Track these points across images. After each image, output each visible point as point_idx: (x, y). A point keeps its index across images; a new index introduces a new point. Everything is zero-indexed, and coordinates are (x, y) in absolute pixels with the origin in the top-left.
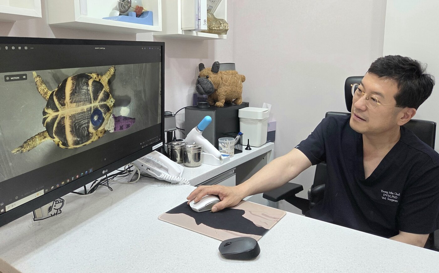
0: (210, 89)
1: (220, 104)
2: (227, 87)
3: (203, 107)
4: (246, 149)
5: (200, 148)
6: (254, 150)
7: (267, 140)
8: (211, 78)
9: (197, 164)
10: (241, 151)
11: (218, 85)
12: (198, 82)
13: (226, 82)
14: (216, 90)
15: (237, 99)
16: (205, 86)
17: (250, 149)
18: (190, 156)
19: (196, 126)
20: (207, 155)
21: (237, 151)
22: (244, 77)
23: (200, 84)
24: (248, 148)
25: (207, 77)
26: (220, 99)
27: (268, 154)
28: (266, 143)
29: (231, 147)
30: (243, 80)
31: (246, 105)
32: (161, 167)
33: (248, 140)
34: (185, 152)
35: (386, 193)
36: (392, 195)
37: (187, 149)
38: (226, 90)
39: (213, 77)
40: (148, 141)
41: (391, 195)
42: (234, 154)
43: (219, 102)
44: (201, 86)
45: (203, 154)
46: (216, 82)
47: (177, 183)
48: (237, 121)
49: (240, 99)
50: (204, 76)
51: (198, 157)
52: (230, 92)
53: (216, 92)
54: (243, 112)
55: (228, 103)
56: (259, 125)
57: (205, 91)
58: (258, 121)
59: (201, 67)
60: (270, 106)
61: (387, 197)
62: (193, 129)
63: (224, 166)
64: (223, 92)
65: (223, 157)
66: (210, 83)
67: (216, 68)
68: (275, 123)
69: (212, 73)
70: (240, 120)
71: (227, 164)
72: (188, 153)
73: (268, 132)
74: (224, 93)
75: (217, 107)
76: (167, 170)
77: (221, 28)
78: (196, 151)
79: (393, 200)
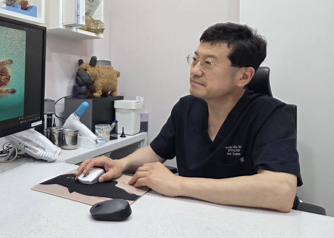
0: (88, 80)
1: (98, 94)
2: (103, 79)
3: (82, 96)
4: (121, 136)
5: (77, 131)
6: (128, 137)
7: (140, 130)
8: (89, 70)
9: (74, 147)
10: (116, 138)
11: (96, 78)
12: (78, 75)
13: (103, 75)
14: (94, 82)
15: (113, 91)
16: (84, 78)
17: (125, 137)
18: (68, 140)
19: (74, 112)
20: (84, 138)
21: (112, 138)
22: (119, 72)
23: (79, 76)
24: (123, 135)
25: (86, 70)
26: (97, 90)
27: (141, 143)
28: (139, 132)
29: (107, 132)
30: (118, 75)
31: (121, 98)
32: (38, 146)
33: (123, 128)
34: (63, 134)
35: (230, 149)
36: (236, 149)
37: (65, 132)
38: (102, 82)
39: (91, 71)
40: (27, 117)
41: (235, 149)
42: (110, 140)
43: (97, 93)
44: (80, 78)
45: (81, 138)
46: (93, 74)
47: (53, 162)
48: (113, 111)
49: (115, 91)
50: (83, 69)
51: (75, 140)
52: (106, 84)
53: (94, 83)
54: (118, 104)
55: (104, 94)
56: (133, 114)
57: (83, 82)
58: (132, 111)
59: (81, 62)
60: (142, 99)
61: (232, 152)
62: (71, 115)
63: (99, 149)
64: (99, 83)
65: (98, 141)
66: (88, 75)
67: (93, 62)
68: (147, 115)
69: (90, 66)
70: (116, 110)
71: (102, 148)
72: (65, 135)
73: (141, 122)
74: (100, 85)
75: (94, 97)
76: (44, 149)
77: (98, 28)
78: (73, 134)
79: (237, 154)
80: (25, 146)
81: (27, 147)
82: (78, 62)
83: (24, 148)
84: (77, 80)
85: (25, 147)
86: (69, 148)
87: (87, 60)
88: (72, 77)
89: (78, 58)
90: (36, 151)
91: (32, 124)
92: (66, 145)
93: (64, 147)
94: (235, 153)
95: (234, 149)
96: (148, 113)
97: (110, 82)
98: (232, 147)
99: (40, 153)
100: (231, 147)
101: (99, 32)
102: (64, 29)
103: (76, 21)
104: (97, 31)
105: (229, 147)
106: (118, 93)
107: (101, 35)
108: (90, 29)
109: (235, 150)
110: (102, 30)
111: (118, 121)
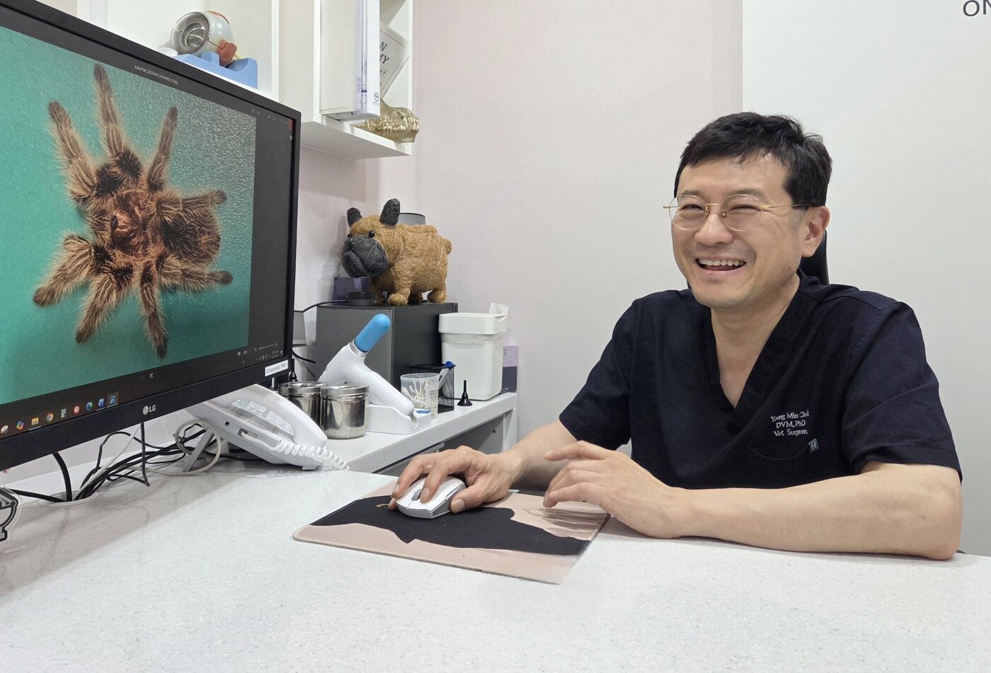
0: (379, 261)
1: (401, 297)
2: (415, 259)
3: (362, 302)
4: (461, 404)
5: (364, 390)
6: (476, 406)
7: (503, 387)
8: (379, 235)
9: (356, 430)
10: (451, 408)
11: (397, 254)
12: (349, 246)
13: (414, 248)
14: (391, 265)
15: (435, 290)
16: (366, 255)
17: (471, 404)
18: (340, 412)
19: (351, 341)
20: (375, 408)
21: (442, 408)
22: (450, 243)
23: (353, 251)
24: (465, 401)
25: (371, 235)
26: (399, 286)
27: (504, 420)
28: (500, 394)
29: (432, 393)
30: (449, 249)
31: (453, 308)
33: (465, 382)
34: (327, 399)
35: (780, 421)
36: (797, 419)
37: (333, 393)
38: (414, 265)
39: (384, 235)
40: (256, 349)
41: (794, 420)
42: (439, 412)
43: (398, 294)
44: (357, 255)
45: (371, 407)
46: (391, 246)
47: (317, 469)
48: (436, 340)
49: (441, 290)
50: (363, 232)
51: (358, 414)
52: (421, 271)
53: (391, 270)
54: (447, 323)
56: (488, 347)
57: (365, 267)
58: (485, 338)
59: (353, 215)
60: (505, 310)
61: (785, 429)
62: (344, 349)
63: (420, 434)
64: (405, 270)
65: (416, 414)
66: (379, 247)
67: (391, 213)
68: (515, 349)
69: (383, 225)
70: (445, 338)
71: (426, 431)
72: (332, 402)
73: (504, 368)
74: (408, 273)
75: (393, 304)
76: (291, 438)
77: (402, 128)
78: (354, 397)
79: (799, 432)
80: (242, 430)
81: (246, 432)
82: (346, 215)
83: (240, 434)
84: (347, 262)
85: (243, 433)
86: (343, 435)
87: (371, 211)
88: (332, 253)
89: (344, 206)
90: (274, 443)
91: (266, 368)
92: (334, 426)
93: (332, 431)
94: (792, 429)
95: (789, 420)
96: (517, 347)
97: (431, 266)
98: (786, 417)
99: (283, 447)
100: (782, 417)
101: (405, 140)
102: (325, 124)
103: (359, 104)
104: (397, 136)
105: (779, 418)
106: (448, 296)
107: (408, 147)
108: (382, 130)
109: (794, 424)
110: (412, 134)
111: (454, 364)
